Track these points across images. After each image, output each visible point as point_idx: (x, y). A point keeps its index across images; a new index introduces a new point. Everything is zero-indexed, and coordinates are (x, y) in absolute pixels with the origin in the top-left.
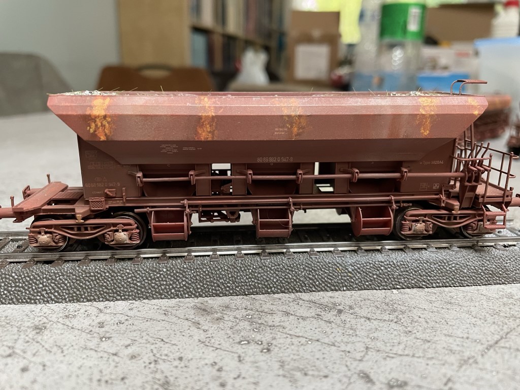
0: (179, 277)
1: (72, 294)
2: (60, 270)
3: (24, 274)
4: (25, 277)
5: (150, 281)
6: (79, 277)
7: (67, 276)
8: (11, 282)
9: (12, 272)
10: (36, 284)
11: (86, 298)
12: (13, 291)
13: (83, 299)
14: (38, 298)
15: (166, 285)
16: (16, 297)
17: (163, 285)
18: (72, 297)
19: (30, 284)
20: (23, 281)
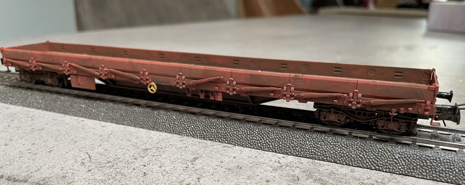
0: (265, 137)
1: (201, 134)
2: (198, 119)
3: (179, 117)
4: (179, 119)
5: (247, 135)
6: (207, 125)
7: (201, 123)
8: (172, 121)
9: (173, 115)
10: (184, 124)
11: (208, 138)
12: (172, 126)
13: (207, 138)
14: (184, 132)
15: (256, 140)
16: (173, 130)
17: (254, 139)
18: (201, 136)
19: (181, 123)
20: (178, 121)
